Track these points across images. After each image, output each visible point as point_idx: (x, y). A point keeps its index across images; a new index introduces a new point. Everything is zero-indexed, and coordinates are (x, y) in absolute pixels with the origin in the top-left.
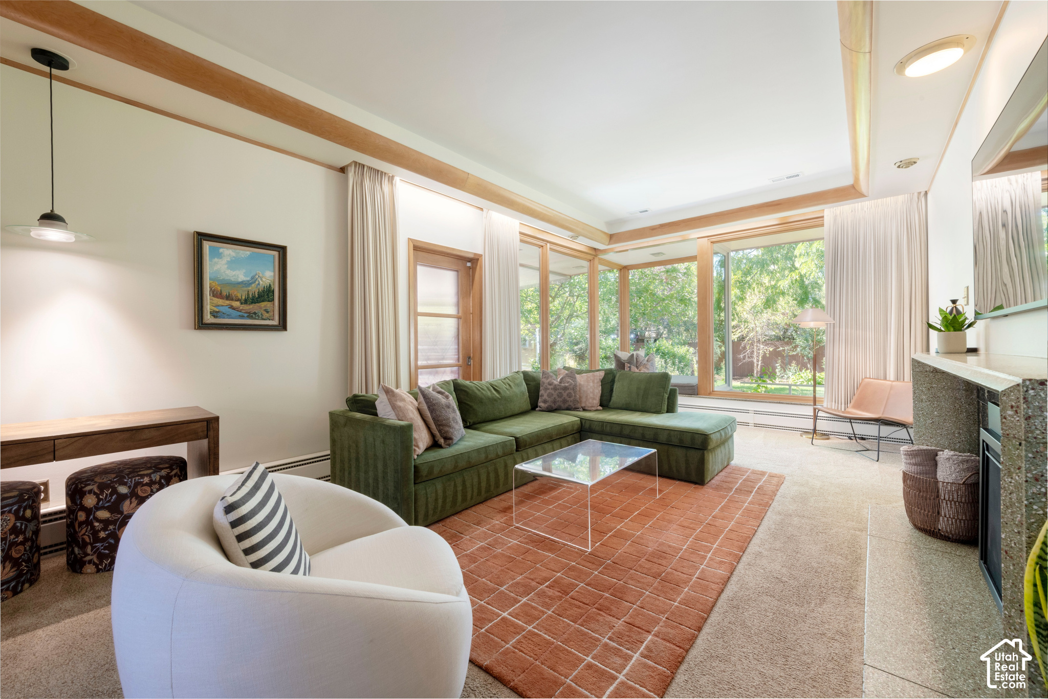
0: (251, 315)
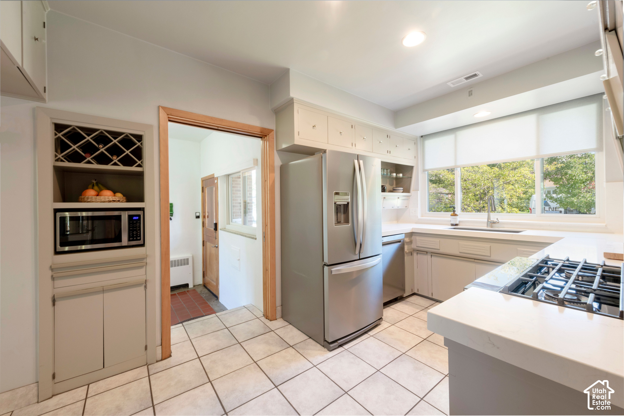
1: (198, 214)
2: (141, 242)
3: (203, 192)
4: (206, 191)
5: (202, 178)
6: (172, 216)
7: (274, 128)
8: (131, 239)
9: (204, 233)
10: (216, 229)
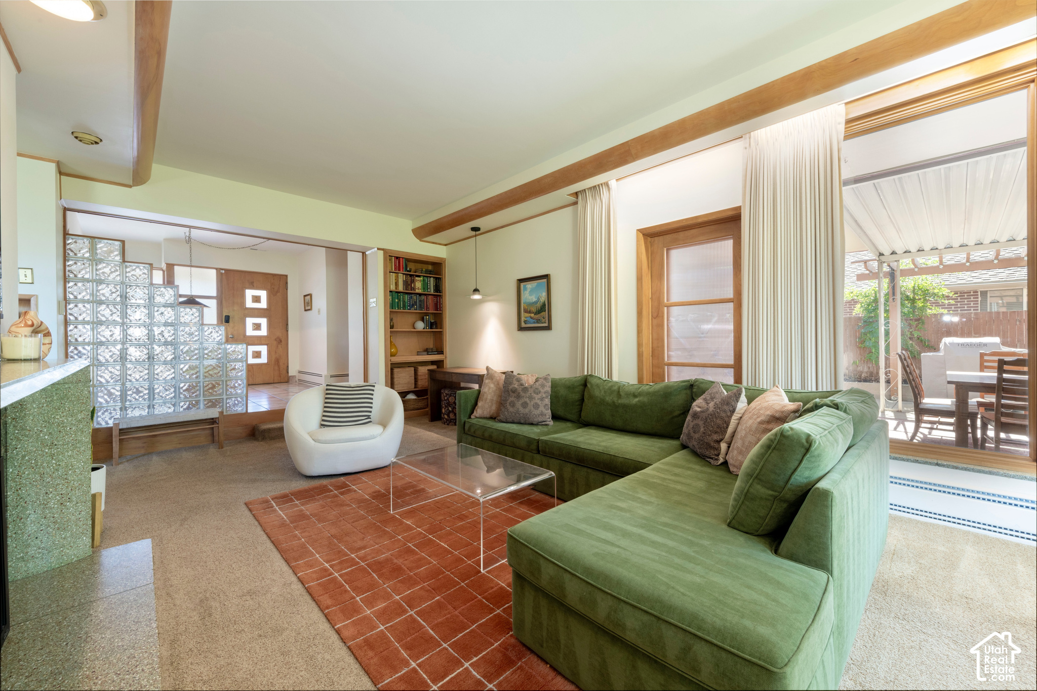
0: (538, 321)
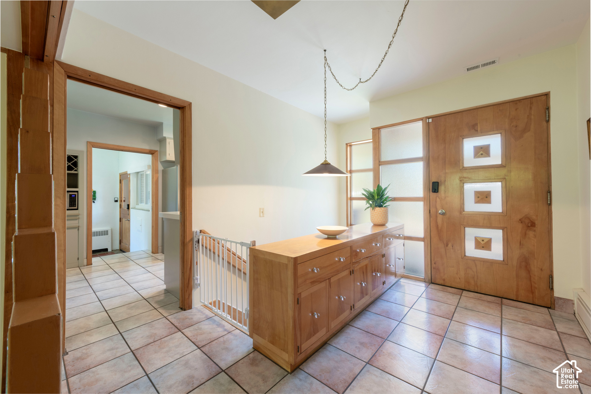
1: (116, 199)
2: (76, 208)
3: (120, 183)
4: (123, 182)
5: (119, 174)
6: (95, 200)
7: (159, 150)
8: (71, 206)
9: (121, 213)
10: (128, 208)
